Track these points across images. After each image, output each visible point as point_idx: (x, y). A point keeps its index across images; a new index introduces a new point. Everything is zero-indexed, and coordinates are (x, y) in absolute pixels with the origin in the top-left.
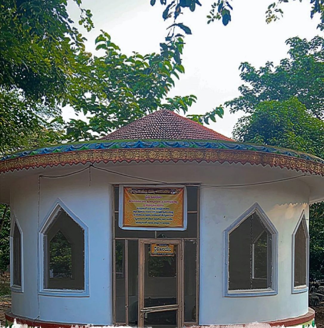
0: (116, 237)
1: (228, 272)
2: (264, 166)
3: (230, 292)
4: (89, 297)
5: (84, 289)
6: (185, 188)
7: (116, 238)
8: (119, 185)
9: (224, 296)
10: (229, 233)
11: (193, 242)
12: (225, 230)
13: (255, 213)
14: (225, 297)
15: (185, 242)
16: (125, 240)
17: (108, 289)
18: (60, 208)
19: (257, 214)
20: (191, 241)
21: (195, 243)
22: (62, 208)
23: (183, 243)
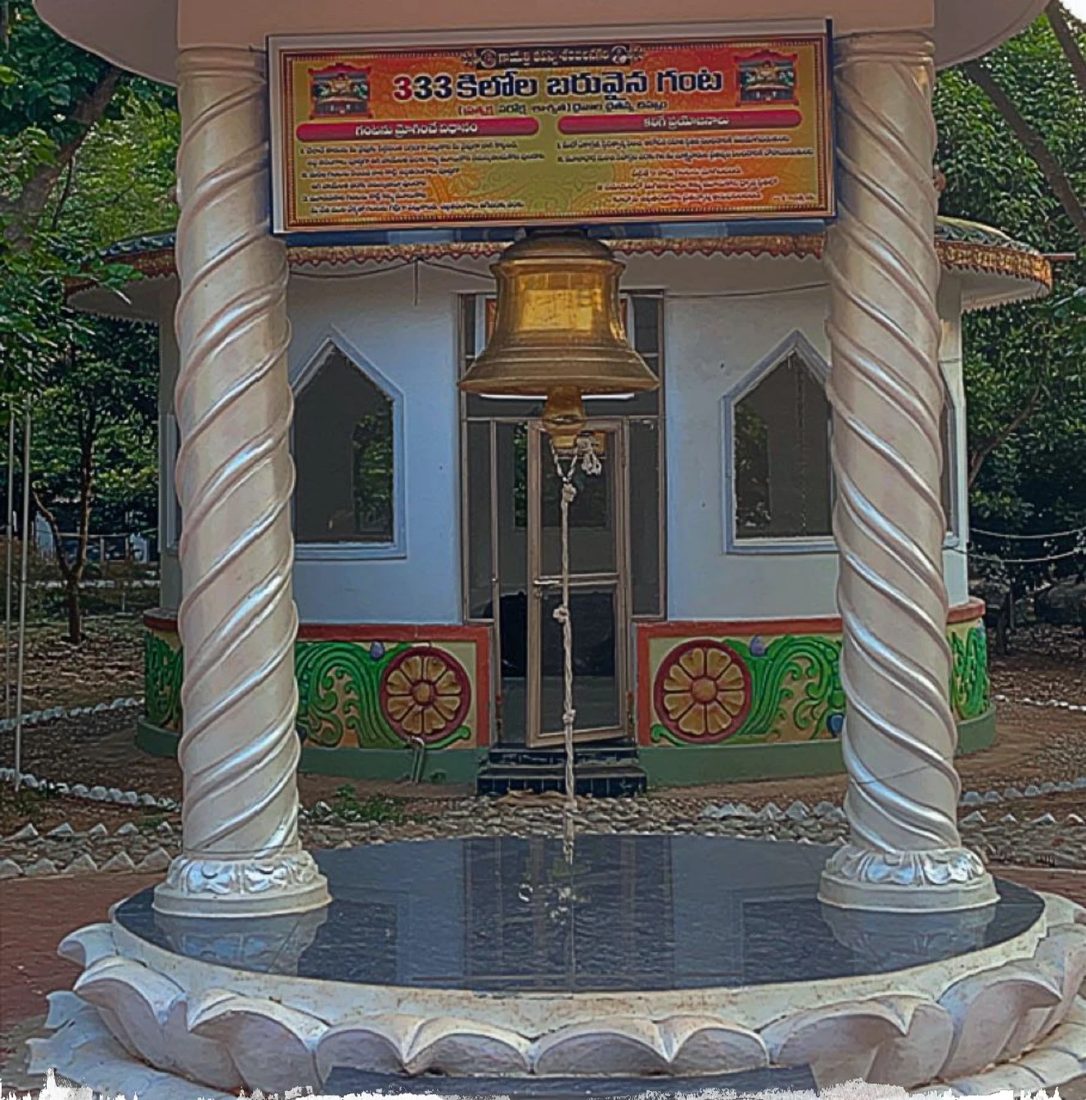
0: (469, 415)
1: (734, 496)
2: (801, 257)
3: (739, 542)
4: (404, 558)
5: (392, 540)
6: (629, 301)
7: (470, 419)
8: (474, 295)
9: (725, 550)
10: (733, 403)
11: (649, 426)
12: (724, 397)
13: (795, 354)
14: (728, 553)
15: (631, 425)
16: (488, 422)
17: (452, 539)
18: (332, 347)
19: (801, 356)
20: (646, 422)
21: (656, 429)
22: (339, 346)
23: (626, 428)
